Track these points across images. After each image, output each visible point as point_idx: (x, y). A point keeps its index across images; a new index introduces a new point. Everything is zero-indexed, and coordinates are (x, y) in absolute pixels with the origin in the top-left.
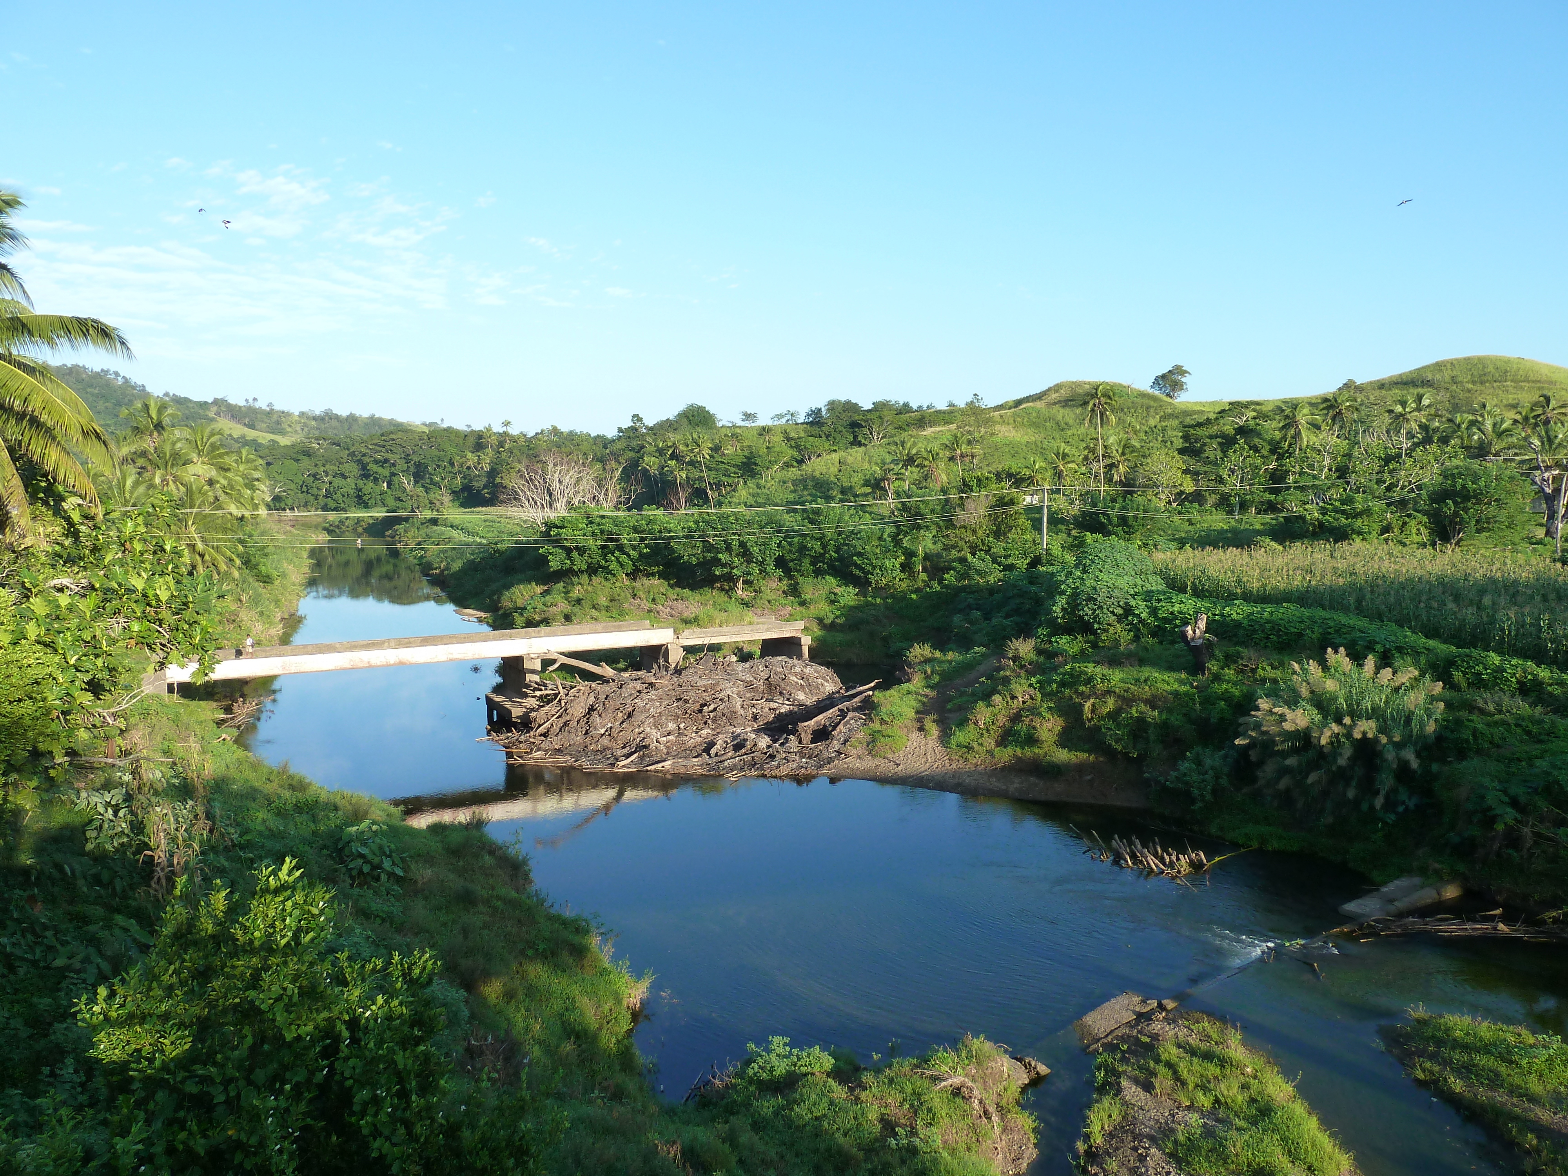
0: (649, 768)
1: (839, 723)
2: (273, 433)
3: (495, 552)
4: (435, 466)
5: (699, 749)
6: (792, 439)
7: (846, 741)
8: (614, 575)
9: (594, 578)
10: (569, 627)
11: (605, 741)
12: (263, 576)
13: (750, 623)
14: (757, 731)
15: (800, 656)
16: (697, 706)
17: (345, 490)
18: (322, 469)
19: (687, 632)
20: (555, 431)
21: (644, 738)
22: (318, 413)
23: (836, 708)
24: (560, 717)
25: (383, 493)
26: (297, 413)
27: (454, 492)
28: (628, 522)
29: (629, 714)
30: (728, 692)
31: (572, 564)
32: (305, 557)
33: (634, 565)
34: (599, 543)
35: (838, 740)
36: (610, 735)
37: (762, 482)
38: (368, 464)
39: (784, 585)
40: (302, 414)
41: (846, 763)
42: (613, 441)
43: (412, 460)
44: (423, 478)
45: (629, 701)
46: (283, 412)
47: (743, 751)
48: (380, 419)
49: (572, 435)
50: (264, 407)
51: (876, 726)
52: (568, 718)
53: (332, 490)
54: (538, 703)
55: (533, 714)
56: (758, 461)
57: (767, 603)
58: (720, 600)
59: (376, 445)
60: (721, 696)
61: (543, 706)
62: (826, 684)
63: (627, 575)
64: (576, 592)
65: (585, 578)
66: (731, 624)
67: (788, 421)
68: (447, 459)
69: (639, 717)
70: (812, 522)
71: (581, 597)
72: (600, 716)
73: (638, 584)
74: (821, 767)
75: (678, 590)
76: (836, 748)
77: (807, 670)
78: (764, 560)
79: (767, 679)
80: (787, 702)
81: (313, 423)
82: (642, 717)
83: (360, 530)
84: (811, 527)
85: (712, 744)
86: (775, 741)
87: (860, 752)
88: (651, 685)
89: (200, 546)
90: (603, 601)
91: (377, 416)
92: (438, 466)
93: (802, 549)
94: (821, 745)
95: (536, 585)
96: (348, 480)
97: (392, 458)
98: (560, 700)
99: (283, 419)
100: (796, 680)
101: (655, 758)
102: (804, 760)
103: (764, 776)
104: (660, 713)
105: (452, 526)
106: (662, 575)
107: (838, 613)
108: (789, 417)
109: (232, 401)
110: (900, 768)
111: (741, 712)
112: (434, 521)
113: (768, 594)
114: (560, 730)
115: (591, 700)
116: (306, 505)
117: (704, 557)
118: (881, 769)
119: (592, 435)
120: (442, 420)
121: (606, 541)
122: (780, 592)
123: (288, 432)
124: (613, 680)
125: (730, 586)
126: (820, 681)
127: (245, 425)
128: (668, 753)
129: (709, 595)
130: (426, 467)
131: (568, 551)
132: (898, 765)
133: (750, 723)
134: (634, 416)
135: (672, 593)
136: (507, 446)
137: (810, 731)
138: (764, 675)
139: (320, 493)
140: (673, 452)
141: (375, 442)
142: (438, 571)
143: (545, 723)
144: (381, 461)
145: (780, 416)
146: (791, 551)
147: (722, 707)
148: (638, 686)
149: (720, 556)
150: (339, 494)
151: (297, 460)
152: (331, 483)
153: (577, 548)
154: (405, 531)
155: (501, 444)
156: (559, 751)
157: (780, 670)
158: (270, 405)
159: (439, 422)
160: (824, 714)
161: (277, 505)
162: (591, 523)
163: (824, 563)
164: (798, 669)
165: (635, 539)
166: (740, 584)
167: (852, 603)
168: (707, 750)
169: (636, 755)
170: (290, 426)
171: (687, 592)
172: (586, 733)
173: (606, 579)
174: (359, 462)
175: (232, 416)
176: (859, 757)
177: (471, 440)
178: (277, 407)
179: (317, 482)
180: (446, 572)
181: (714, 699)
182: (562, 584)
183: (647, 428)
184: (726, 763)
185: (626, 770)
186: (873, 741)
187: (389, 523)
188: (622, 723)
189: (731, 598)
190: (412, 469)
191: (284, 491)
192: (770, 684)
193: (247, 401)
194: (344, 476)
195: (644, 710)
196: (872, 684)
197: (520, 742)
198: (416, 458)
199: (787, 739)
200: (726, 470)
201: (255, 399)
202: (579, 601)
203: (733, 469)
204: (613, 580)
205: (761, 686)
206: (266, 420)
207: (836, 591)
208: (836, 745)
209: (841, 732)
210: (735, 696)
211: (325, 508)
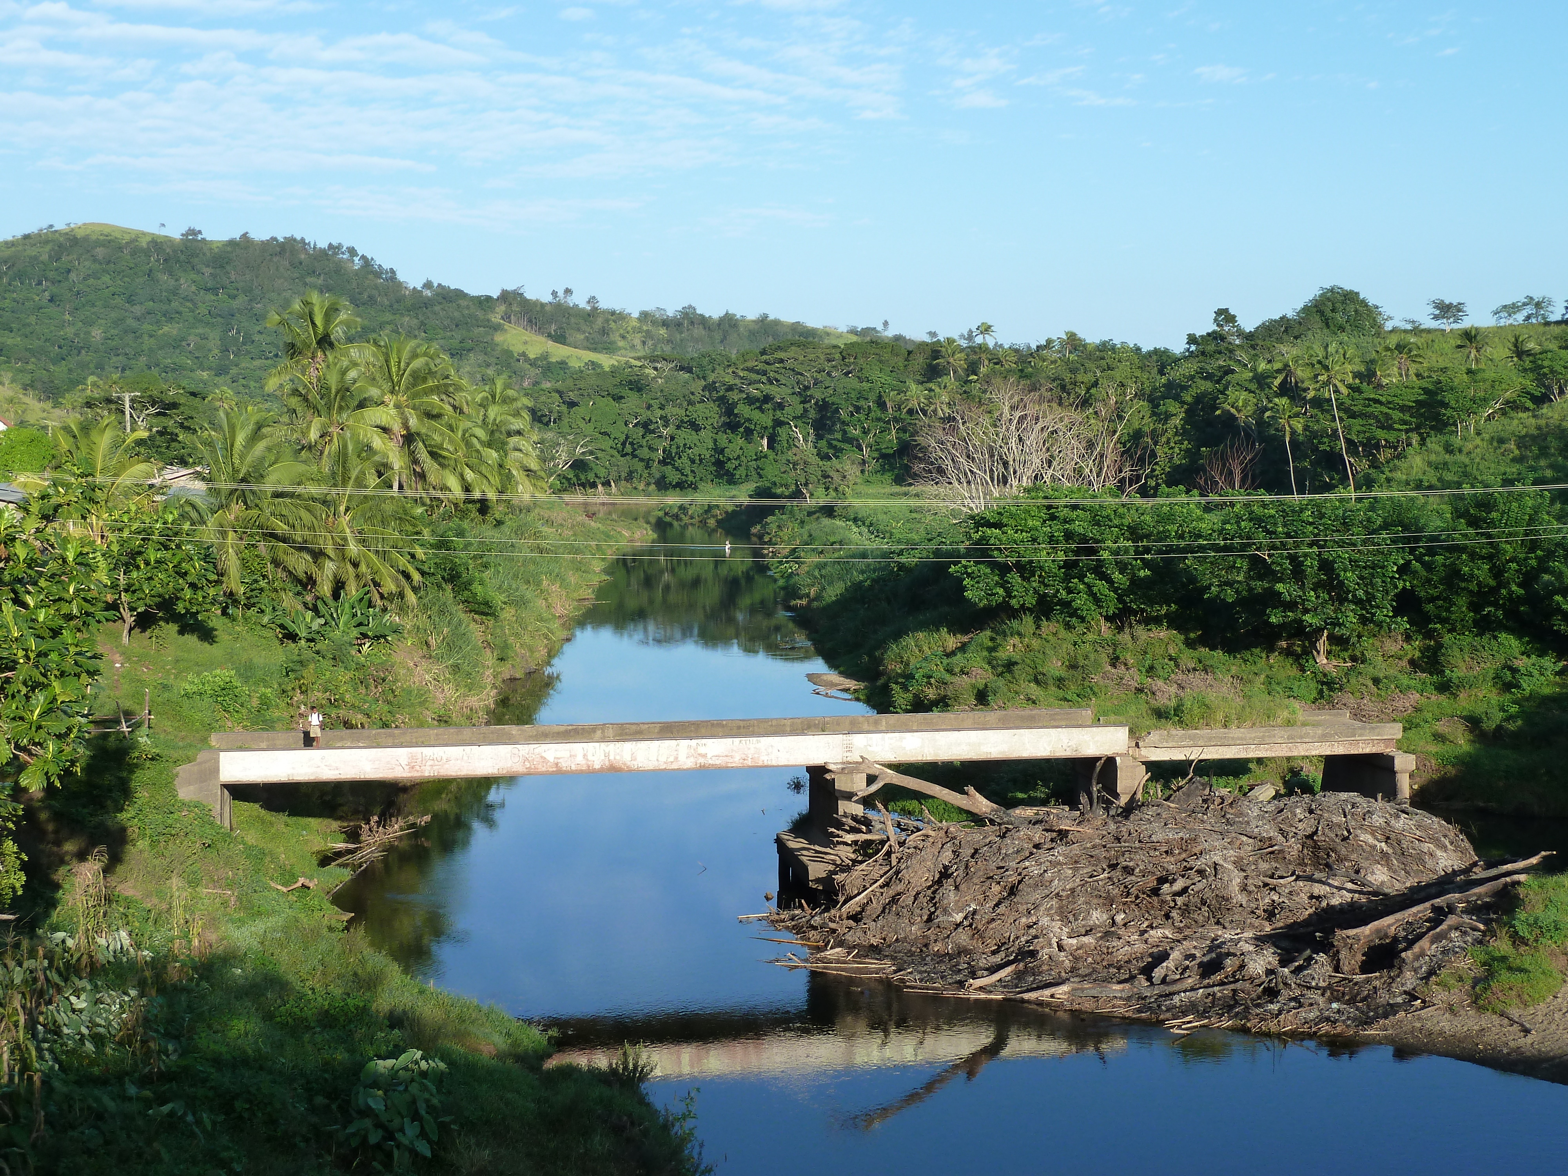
0: (1026, 996)
1: (1424, 934)
2: (595, 350)
3: (900, 569)
4: (851, 409)
5: (1134, 967)
6: (1528, 353)
7: (1431, 973)
8: (1083, 619)
9: (1044, 623)
10: (981, 715)
11: (963, 938)
12: (479, 604)
13: (1289, 723)
14: (1261, 941)
15: (1391, 793)
16: (1151, 881)
17: (696, 451)
18: (659, 413)
19: (1155, 736)
20: (1073, 342)
21: (1036, 937)
22: (670, 313)
23: (1428, 905)
24: (887, 885)
25: (760, 456)
26: (635, 315)
27: (884, 456)
28: (1121, 517)
29: (1012, 888)
30: (1217, 859)
31: (1009, 594)
32: (597, 569)
33: (1120, 600)
34: (1061, 556)
35: (1415, 970)
36: (971, 925)
37: (1457, 441)
38: (734, 405)
39: (1414, 649)
40: (645, 316)
41: (1419, 1019)
42: (1177, 360)
43: (811, 397)
44: (831, 431)
45: (1013, 864)
46: (613, 313)
47: (1217, 977)
48: (777, 323)
49: (1105, 347)
50: (583, 304)
51: (1502, 945)
52: (900, 887)
53: (674, 451)
54: (853, 856)
55: (839, 877)
56: (1449, 397)
57: (1370, 683)
58: (1281, 675)
59: (751, 370)
60: (1199, 864)
61: (861, 862)
62: (1439, 853)
63: (1108, 618)
64: (1010, 648)
65: (1027, 623)
66: (1249, 723)
67: (1528, 317)
68: (873, 397)
69: (1029, 896)
70: (1473, 522)
71: (1017, 658)
72: (957, 888)
73: (1125, 637)
74: (1367, 1022)
75: (1204, 651)
76: (1409, 987)
77: (1401, 823)
78: (1371, 597)
79: (1310, 837)
80: (1350, 886)
81: (662, 331)
82: (1037, 896)
83: (712, 522)
84: (1471, 531)
85: (1163, 957)
86: (1283, 963)
87: (1454, 999)
88: (1063, 835)
89: (353, 548)
90: (1055, 667)
91: (772, 317)
92: (858, 409)
93: (1453, 576)
94: (1377, 979)
95: (949, 632)
96: (703, 433)
97: (778, 393)
98: (889, 854)
99: (613, 325)
100: (1371, 840)
101: (1046, 978)
102: (1335, 1005)
103: (1245, 1031)
104: (1073, 890)
105: (855, 520)
106: (1175, 622)
107: (1514, 709)
108: (1529, 310)
109: (530, 295)
110: (1529, 1039)
111: (1242, 898)
112: (829, 511)
113: (1380, 667)
114: (883, 911)
115: (947, 856)
116: (629, 477)
117: (1251, 589)
118: (1489, 1038)
119: (1144, 350)
120: (886, 324)
121: (1077, 552)
122: (1404, 663)
123: (620, 349)
124: (992, 822)
125: (1303, 647)
126: (1427, 847)
127: (549, 336)
128: (1073, 970)
129: (1262, 663)
130: (837, 411)
131: (1003, 569)
132: (1527, 1031)
133: (1257, 922)
134: (1220, 312)
135: (1188, 658)
136: (983, 370)
137: (1360, 948)
138: (1305, 828)
139: (653, 455)
140: (1285, 380)
141: (750, 364)
142: (804, 602)
143: (859, 894)
144: (758, 400)
145: (1512, 309)
146: (1429, 581)
147: (1200, 886)
148: (1037, 833)
149: (1280, 587)
150: (685, 459)
151: (618, 398)
152: (672, 439)
153: (1020, 567)
154: (779, 527)
155: (973, 368)
156: (874, 950)
157: (1339, 819)
158: (592, 300)
159: (880, 327)
160: (1398, 916)
161: (583, 477)
162: (1053, 518)
163: (1495, 604)
164: (1378, 820)
165: (1126, 551)
166: (1322, 644)
167: (1547, 691)
168: (1147, 971)
169: (1009, 969)
170: (623, 337)
171: (1218, 654)
172: (930, 920)
173: (1068, 627)
174: (722, 400)
175: (530, 321)
176: (1451, 1009)
177: (919, 361)
178: (604, 304)
179: (649, 437)
180: (815, 604)
181: (1187, 869)
182: (988, 633)
183: (1240, 333)
184: (1176, 999)
185: (983, 996)
186: (1486, 979)
187: (758, 514)
188: (997, 905)
189: (1304, 671)
190: (812, 414)
191: (591, 453)
192: (1316, 847)
193: (554, 294)
194: (695, 427)
195: (1041, 882)
196: (1534, 860)
197: (814, 928)
198: (817, 394)
199: (1309, 959)
200: (1387, 416)
201: (568, 291)
202: (1010, 665)
203: (1396, 415)
204: (1081, 628)
205: (1293, 848)
206: (584, 327)
207: (1517, 663)
208: (1409, 979)
209: (1422, 954)
210: (1230, 867)
211: (663, 485)
